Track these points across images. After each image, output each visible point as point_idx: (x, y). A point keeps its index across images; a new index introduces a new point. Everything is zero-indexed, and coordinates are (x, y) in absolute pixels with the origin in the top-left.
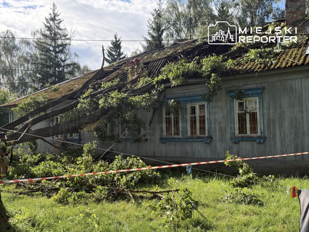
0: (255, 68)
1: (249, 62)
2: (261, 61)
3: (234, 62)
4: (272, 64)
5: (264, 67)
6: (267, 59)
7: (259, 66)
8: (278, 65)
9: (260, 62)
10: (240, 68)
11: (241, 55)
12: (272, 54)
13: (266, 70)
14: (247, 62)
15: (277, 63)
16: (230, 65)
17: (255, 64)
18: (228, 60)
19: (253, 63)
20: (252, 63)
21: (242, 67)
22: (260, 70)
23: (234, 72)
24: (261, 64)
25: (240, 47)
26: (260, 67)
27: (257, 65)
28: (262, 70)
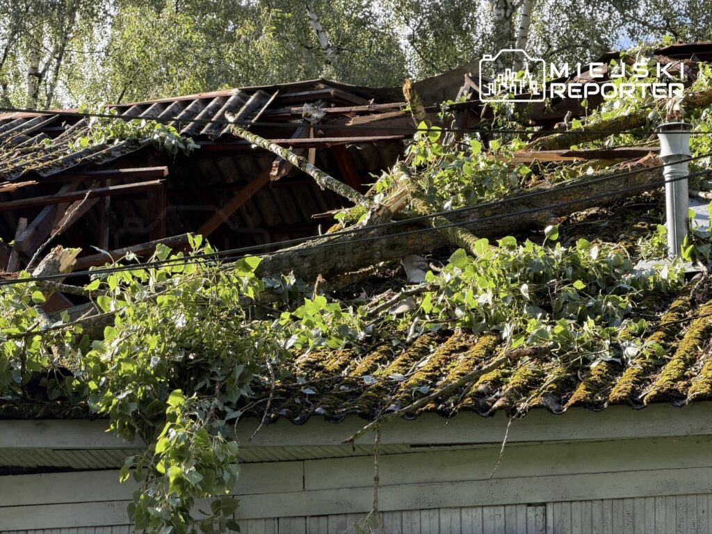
0: (497, 383)
1: (458, 330)
2: (542, 333)
3: (351, 318)
4: (617, 367)
5: (566, 385)
6: (589, 325)
7: (527, 367)
8: (662, 380)
9: (534, 338)
10: (392, 370)
11: (403, 274)
12: (621, 292)
13: (579, 404)
14: (444, 334)
15: (656, 364)
16: (312, 343)
17: (502, 353)
18: (303, 303)
19: (487, 340)
20: (479, 345)
21: (405, 364)
22: (535, 399)
23: (344, 397)
24: (540, 355)
25: (397, 216)
26: (534, 382)
27: (513, 360)
28: (549, 401)
